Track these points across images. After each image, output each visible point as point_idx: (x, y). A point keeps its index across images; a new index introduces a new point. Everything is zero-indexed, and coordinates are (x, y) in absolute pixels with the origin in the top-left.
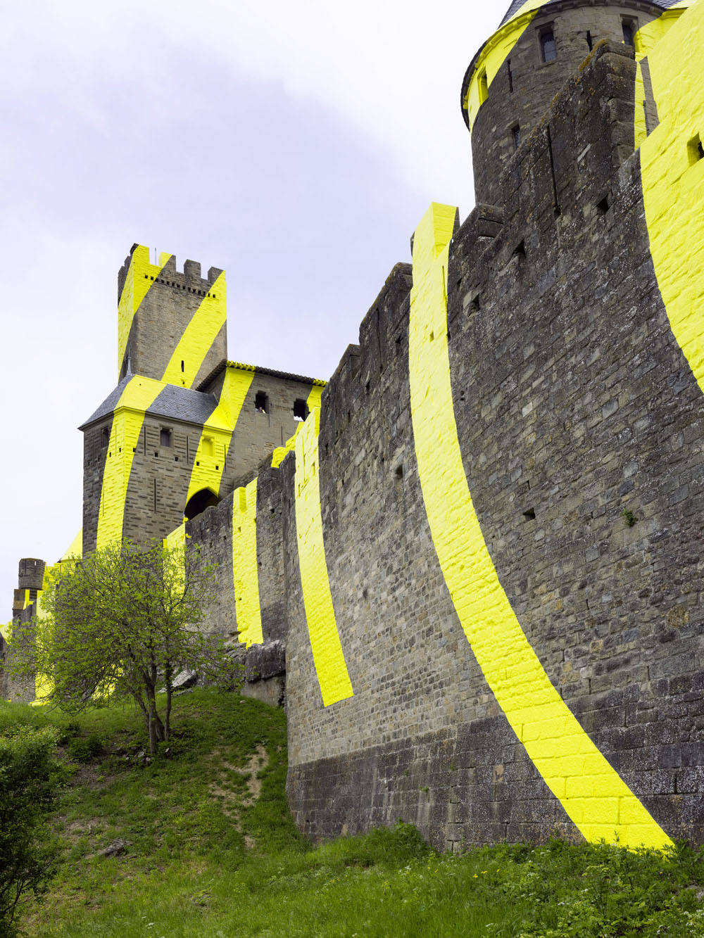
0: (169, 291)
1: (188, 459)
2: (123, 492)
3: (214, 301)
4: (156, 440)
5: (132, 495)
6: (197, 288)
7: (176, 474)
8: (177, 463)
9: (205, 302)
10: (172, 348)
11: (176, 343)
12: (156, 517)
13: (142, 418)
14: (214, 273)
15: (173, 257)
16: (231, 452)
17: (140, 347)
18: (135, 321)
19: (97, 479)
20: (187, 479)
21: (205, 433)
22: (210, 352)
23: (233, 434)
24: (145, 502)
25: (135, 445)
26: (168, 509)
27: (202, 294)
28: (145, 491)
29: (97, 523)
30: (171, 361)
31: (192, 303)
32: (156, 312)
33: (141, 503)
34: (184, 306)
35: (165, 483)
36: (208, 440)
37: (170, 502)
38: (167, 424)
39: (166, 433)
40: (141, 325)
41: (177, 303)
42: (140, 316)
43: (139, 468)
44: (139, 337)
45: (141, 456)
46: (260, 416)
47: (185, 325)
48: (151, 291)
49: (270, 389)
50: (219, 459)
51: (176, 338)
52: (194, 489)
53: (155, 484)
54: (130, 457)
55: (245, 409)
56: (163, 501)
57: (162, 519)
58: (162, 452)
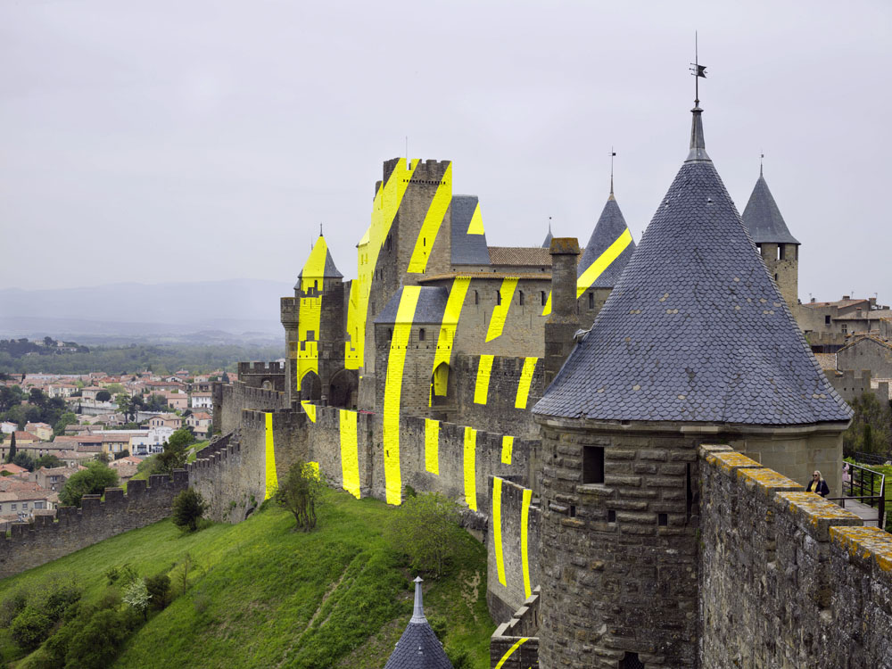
0: (417, 188)
1: (434, 346)
2: (401, 375)
3: (445, 186)
4: (417, 338)
5: (406, 377)
6: (434, 180)
7: (428, 356)
8: (428, 350)
9: (440, 189)
10: (419, 230)
11: (421, 225)
12: (418, 387)
13: (410, 326)
14: (445, 164)
15: (421, 160)
16: (457, 335)
17: (401, 235)
18: (397, 215)
19: (384, 359)
20: (433, 359)
21: (443, 327)
22: (441, 226)
23: (458, 324)
24: (411, 379)
25: (406, 344)
26: (423, 381)
27: (437, 184)
28: (411, 372)
29: (384, 387)
30: (418, 240)
31: (432, 193)
32: (409, 207)
33: (409, 380)
34: (426, 196)
35: (422, 364)
36: (444, 330)
37: (424, 376)
38: (422, 327)
39: (422, 331)
40: (401, 217)
41: (422, 195)
42: (400, 212)
43: (409, 358)
44: (400, 227)
45: (410, 351)
46: (473, 308)
47: (426, 210)
48: (407, 191)
49: (479, 287)
50: (450, 342)
51: (421, 222)
52: (436, 363)
53: (417, 366)
54: (404, 351)
55: (464, 305)
56: (421, 376)
57: (420, 388)
58: (420, 346)
